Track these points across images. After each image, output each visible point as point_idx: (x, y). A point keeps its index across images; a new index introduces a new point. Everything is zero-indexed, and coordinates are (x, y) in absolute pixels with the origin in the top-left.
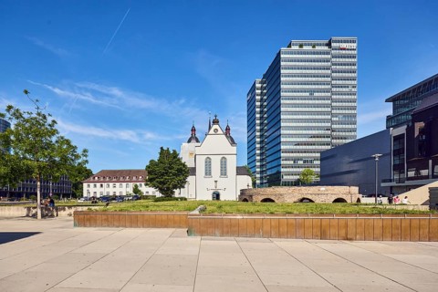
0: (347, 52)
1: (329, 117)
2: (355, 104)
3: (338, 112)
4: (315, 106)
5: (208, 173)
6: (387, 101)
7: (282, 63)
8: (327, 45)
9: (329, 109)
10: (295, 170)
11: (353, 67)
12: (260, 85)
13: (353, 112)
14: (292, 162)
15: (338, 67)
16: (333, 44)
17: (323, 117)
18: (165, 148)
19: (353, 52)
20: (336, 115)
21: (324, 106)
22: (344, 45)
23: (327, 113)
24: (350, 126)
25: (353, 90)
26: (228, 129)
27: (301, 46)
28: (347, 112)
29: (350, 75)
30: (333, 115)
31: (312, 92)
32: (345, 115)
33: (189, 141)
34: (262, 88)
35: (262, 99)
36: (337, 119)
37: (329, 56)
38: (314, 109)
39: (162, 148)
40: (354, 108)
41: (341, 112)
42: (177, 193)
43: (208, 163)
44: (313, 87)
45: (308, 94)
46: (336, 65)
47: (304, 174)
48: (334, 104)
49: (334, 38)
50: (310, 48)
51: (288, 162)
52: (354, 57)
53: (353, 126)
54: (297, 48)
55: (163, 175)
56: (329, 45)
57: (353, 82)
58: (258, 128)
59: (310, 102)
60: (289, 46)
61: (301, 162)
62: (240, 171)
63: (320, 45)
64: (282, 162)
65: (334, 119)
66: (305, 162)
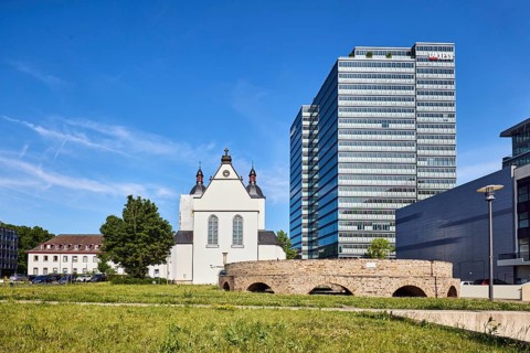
0: (440, 64)
1: (413, 160)
2: (454, 142)
3: (427, 152)
4: (391, 143)
5: (213, 239)
6: (503, 135)
7: (340, 80)
8: (408, 54)
9: (413, 148)
10: (360, 239)
11: (449, 87)
12: (309, 114)
13: (450, 153)
14: (355, 228)
15: (426, 86)
16: (418, 53)
17: (404, 160)
18: (135, 198)
19: (449, 64)
20: (424, 158)
21: (405, 143)
22: (434, 54)
23: (410, 154)
24: (446, 175)
25: (450, 120)
26: (253, 175)
27: (369, 55)
28: (441, 153)
29: (445, 98)
30: (419, 158)
31: (386, 122)
32: (437, 158)
33: (193, 192)
34: (311, 119)
35: (311, 134)
36: (425, 164)
37: (413, 70)
38: (389, 148)
39: (130, 197)
40: (452, 148)
41: (431, 152)
42: (151, 271)
43: (213, 224)
44: (388, 115)
45: (380, 125)
46: (422, 82)
47: (374, 247)
48: (420, 141)
49: (419, 44)
50: (384, 58)
51: (350, 228)
52: (451, 72)
53: (450, 175)
54: (364, 57)
55: (124, 240)
56: (412, 54)
57: (450, 109)
58: (305, 176)
59: (384, 137)
60: (352, 55)
61: (370, 228)
62: (265, 238)
63: (399, 54)
64: (340, 228)
65: (421, 163)
66: (375, 227)
